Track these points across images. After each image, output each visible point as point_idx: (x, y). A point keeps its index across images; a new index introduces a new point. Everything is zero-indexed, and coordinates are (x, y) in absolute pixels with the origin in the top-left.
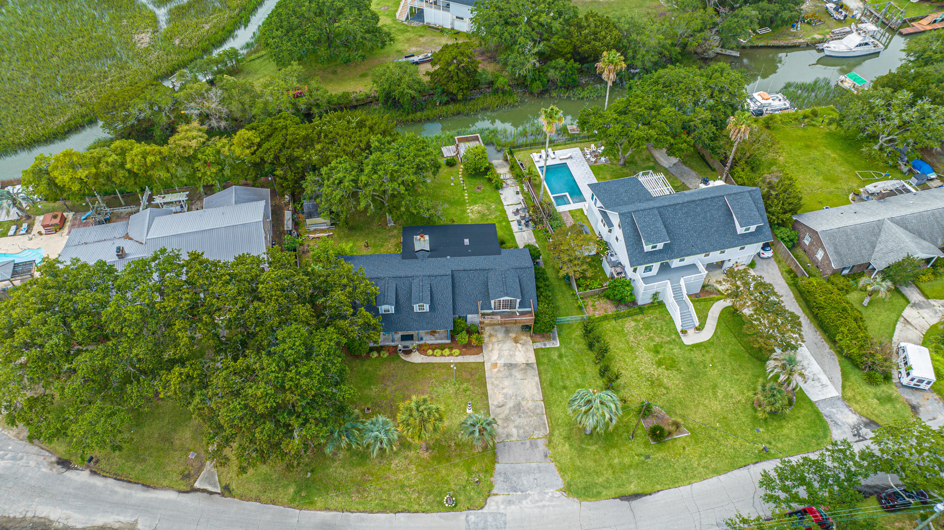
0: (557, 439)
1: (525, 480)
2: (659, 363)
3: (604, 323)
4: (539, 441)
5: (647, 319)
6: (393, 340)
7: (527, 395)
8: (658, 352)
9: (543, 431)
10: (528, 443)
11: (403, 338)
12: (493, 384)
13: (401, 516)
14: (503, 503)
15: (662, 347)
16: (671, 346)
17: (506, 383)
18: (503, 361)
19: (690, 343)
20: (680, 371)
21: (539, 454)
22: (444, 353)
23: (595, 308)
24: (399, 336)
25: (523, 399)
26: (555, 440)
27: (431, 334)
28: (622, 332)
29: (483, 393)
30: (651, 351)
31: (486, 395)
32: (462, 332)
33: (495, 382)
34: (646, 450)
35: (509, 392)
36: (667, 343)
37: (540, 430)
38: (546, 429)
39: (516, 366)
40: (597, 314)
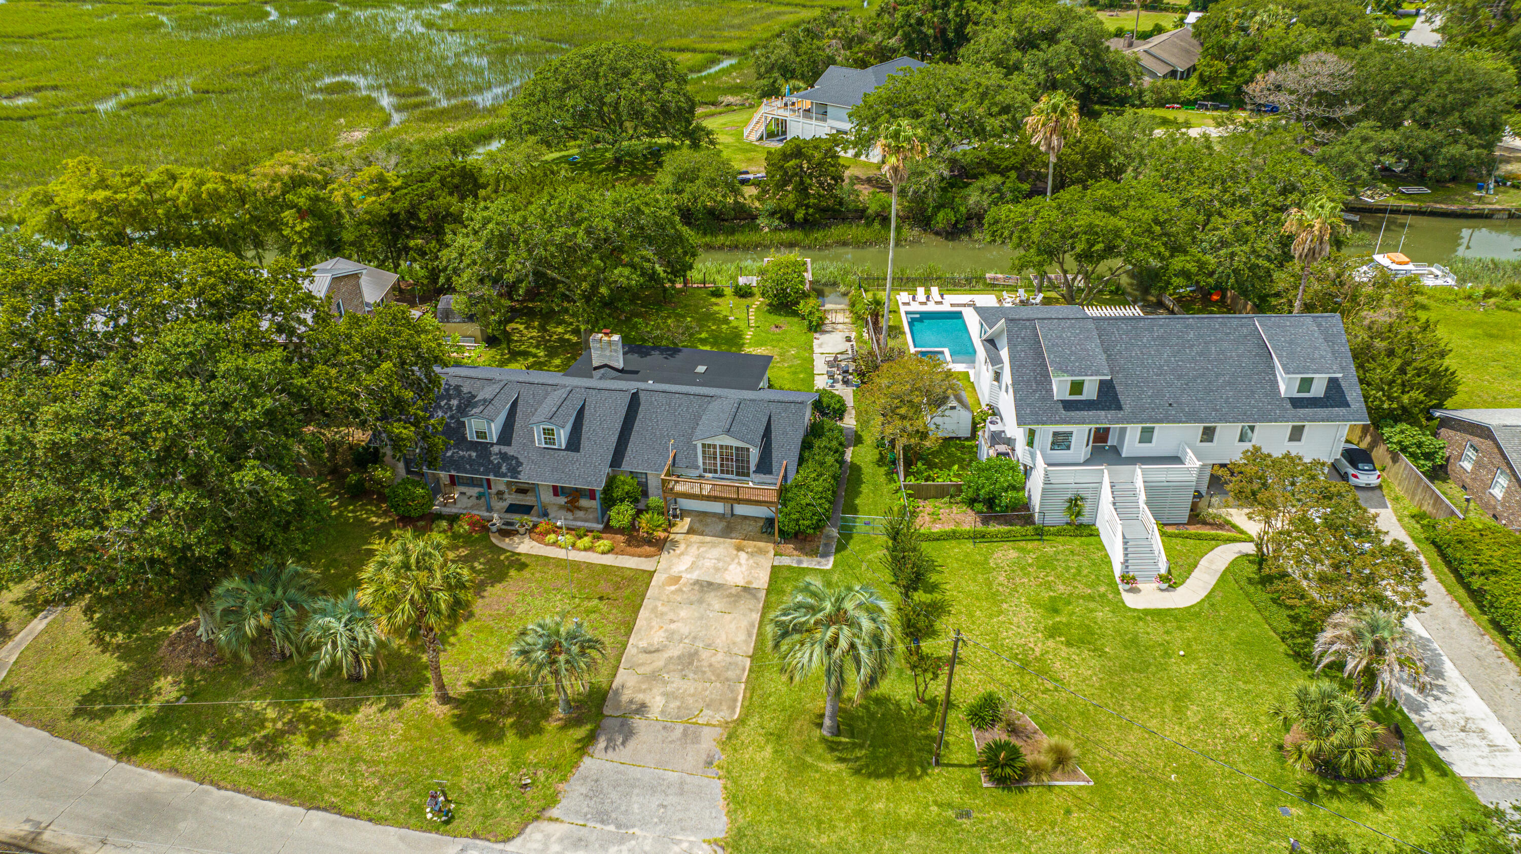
0: (750, 733)
1: (637, 804)
2: (1053, 632)
3: (946, 544)
4: (706, 730)
5: (1049, 550)
6: (490, 509)
7: (721, 642)
8: (1056, 611)
9: (723, 715)
10: (679, 730)
11: (513, 509)
12: (654, 609)
13: (317, 818)
14: (561, 840)
15: (1069, 603)
16: (1092, 605)
17: (683, 613)
18: (695, 576)
19: (1141, 606)
20: (1099, 652)
21: (693, 756)
22: (580, 543)
23: (935, 517)
24: (506, 504)
25: (708, 646)
26: (745, 734)
27: (569, 510)
28: (983, 566)
29: (624, 623)
30: (1040, 606)
31: (629, 627)
32: (622, 501)
33: (661, 608)
34: (966, 798)
35: (684, 629)
36: (1083, 597)
37: (718, 710)
38: (734, 711)
39: (720, 587)
40: (937, 529)
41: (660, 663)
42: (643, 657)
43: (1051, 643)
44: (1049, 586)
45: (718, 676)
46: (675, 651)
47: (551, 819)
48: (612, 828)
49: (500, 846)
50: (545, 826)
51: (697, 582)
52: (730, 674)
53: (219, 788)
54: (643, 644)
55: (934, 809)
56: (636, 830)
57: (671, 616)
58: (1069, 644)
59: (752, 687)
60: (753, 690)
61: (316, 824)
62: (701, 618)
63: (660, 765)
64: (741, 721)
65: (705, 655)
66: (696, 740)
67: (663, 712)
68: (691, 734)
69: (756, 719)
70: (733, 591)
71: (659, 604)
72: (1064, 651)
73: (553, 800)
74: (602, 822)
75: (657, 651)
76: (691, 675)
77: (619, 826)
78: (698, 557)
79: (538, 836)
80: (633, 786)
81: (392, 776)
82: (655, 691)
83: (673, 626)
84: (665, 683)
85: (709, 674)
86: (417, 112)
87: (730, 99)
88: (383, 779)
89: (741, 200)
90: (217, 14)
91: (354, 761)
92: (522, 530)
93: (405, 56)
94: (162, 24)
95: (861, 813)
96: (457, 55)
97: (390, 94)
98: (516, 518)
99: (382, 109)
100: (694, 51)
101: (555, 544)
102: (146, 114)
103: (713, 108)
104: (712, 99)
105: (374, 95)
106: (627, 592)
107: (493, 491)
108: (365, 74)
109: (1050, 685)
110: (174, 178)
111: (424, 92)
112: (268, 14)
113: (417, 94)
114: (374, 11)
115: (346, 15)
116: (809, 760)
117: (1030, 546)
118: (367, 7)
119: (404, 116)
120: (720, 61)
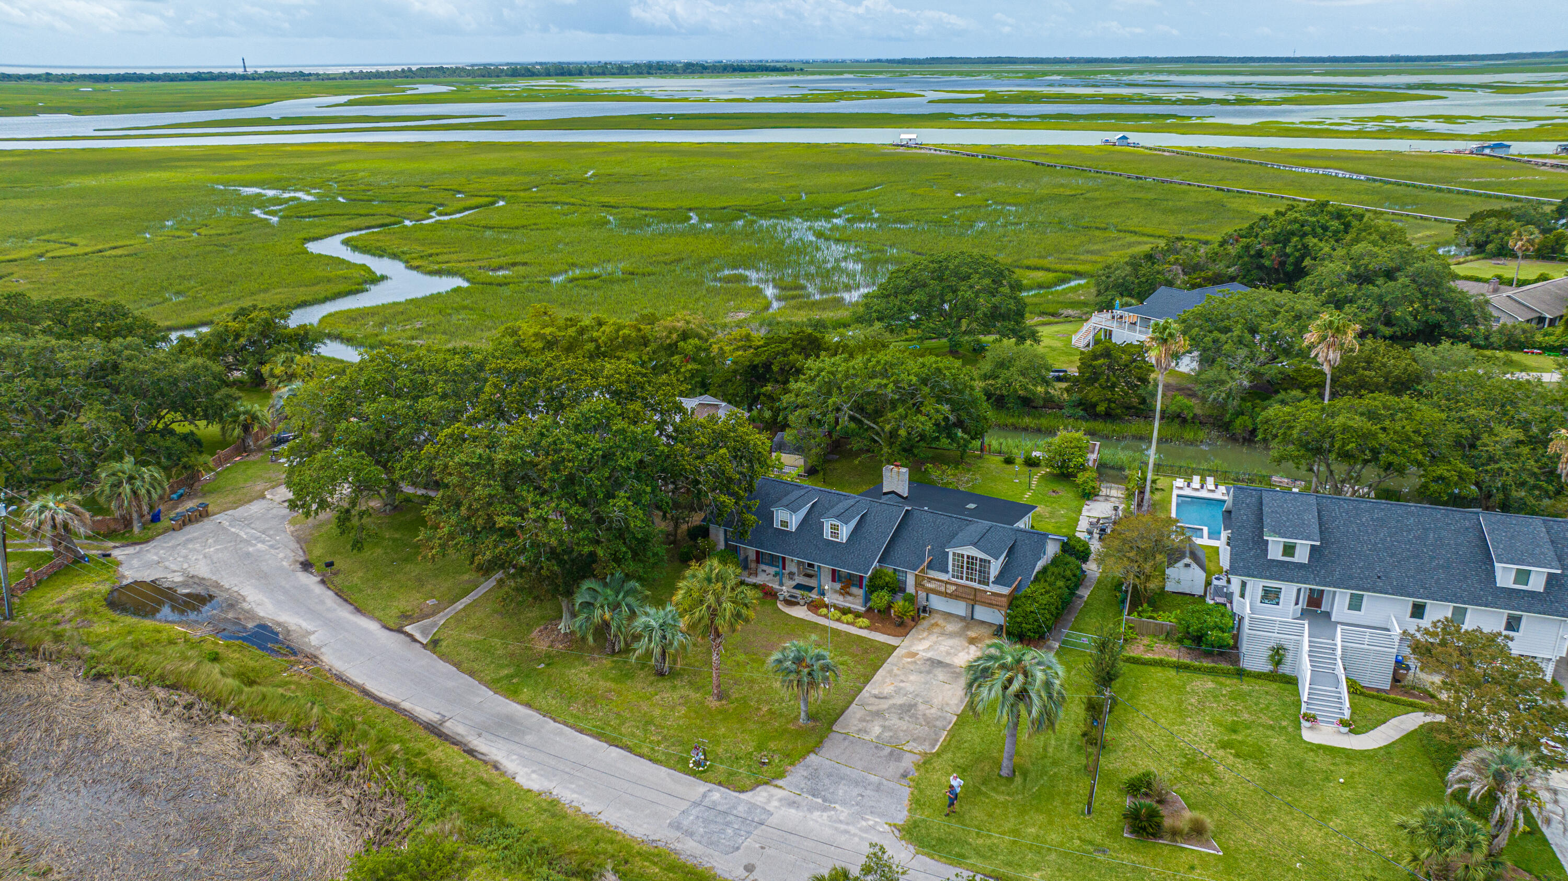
0: (943, 763)
1: (842, 790)
2: (1226, 745)
3: (1152, 669)
4: (908, 755)
5: (1245, 687)
6: (781, 584)
7: (936, 701)
8: (1235, 731)
9: (926, 747)
10: (887, 750)
11: (798, 587)
12: (890, 672)
13: (615, 752)
14: (780, 800)
15: (1249, 728)
16: (1269, 733)
17: (912, 678)
18: (929, 655)
19: (1316, 742)
20: (1264, 767)
21: (893, 769)
22: (844, 618)
23: (1149, 648)
24: (794, 583)
25: (925, 702)
26: (937, 763)
27: (841, 594)
28: (1180, 689)
29: (864, 675)
30: (1221, 725)
31: (867, 679)
32: (882, 589)
33: (895, 671)
34: (1107, 841)
35: (909, 687)
36: (1263, 726)
37: (921, 744)
38: (934, 747)
39: (948, 665)
40: (1149, 656)
41: (886, 706)
42: (873, 700)
43: (1221, 752)
44: (1235, 713)
45: (928, 723)
46: (899, 701)
47: (776, 786)
48: (820, 801)
49: (736, 794)
50: (771, 789)
51: (929, 659)
52: (938, 723)
53: (555, 721)
54: (876, 692)
55: (1077, 842)
56: (837, 806)
57: (902, 678)
58: (1237, 755)
59: (952, 734)
60: (953, 736)
61: (613, 755)
62: (926, 683)
63: (867, 770)
64: (938, 754)
65: (921, 707)
66: (899, 759)
67: (878, 737)
68: (896, 754)
69: (950, 755)
70: (958, 670)
71: (895, 668)
72: (1231, 760)
73: (781, 775)
74: (814, 795)
75: (885, 698)
76: (907, 718)
77: (825, 800)
78: (935, 643)
79: (765, 794)
80: (842, 779)
81: (672, 737)
82: (876, 723)
83: (902, 685)
84: (885, 719)
85: (922, 721)
86: (793, 302)
87: (1070, 312)
88: (665, 738)
89: (1052, 392)
90: (652, 217)
91: (648, 723)
92: (802, 602)
93: (794, 258)
94: (609, 222)
95: (1015, 832)
96: (837, 261)
97: (775, 287)
98: (798, 592)
99: (765, 297)
100: (1048, 270)
101: (826, 616)
102: (586, 287)
103: (1052, 319)
104: (1051, 310)
105: (762, 286)
106: (872, 656)
107: (786, 572)
108: (758, 270)
109: (1208, 780)
110: (600, 324)
111: (803, 288)
112: (690, 218)
113: (796, 288)
114: (776, 221)
115: (753, 222)
116: (983, 789)
117: (1228, 682)
118: (771, 217)
119: (783, 304)
120: (1070, 280)
